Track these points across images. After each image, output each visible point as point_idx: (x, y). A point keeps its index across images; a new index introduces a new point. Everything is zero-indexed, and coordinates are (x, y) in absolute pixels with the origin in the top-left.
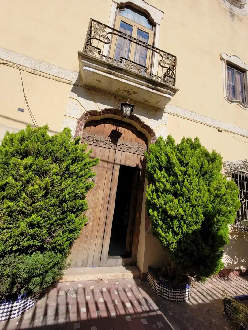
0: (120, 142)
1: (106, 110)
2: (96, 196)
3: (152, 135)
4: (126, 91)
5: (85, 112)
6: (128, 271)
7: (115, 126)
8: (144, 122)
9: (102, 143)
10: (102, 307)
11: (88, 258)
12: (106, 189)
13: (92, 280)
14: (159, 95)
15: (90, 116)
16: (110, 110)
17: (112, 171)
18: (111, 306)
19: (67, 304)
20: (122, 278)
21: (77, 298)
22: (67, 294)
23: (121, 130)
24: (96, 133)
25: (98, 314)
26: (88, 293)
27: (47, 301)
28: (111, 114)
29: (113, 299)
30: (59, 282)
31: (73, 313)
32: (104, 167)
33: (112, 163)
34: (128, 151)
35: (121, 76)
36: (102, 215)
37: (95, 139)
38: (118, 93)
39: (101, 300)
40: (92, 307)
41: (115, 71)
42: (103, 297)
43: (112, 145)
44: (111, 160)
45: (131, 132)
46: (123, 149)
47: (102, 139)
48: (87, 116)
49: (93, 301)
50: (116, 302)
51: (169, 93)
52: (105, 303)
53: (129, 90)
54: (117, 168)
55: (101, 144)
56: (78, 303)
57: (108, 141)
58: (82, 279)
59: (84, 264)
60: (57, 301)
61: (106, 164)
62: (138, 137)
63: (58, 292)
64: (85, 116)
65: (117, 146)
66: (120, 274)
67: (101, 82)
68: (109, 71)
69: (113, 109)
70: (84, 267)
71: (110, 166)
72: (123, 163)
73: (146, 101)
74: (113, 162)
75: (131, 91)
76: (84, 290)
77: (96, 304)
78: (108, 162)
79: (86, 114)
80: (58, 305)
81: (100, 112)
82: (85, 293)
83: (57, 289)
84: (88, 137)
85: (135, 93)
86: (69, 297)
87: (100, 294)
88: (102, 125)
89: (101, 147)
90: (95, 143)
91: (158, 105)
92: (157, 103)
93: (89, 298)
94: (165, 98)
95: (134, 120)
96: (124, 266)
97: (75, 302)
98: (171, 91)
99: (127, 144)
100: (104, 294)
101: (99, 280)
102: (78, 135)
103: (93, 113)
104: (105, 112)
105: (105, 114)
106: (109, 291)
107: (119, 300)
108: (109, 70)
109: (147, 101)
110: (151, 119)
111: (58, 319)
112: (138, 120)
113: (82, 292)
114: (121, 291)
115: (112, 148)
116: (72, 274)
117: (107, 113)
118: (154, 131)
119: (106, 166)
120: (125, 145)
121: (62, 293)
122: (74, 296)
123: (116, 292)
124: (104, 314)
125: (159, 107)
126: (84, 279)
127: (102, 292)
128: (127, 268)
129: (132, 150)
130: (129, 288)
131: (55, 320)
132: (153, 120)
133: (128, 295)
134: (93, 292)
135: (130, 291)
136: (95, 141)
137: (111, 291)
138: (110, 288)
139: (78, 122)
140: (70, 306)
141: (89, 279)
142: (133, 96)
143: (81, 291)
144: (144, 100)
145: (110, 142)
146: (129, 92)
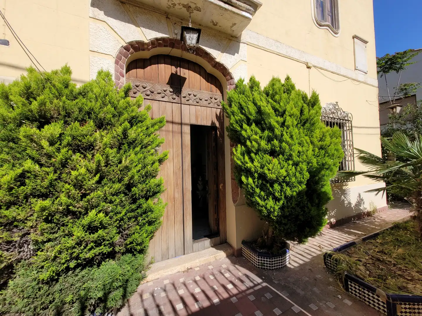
0: (185, 91)
1: (157, 39)
2: (164, 171)
3: (228, 77)
4: (184, 6)
5: (125, 45)
6: (219, 251)
7: (173, 67)
8: (216, 59)
9: (159, 95)
10: (201, 297)
11: (168, 249)
12: (176, 161)
13: (179, 272)
14: (234, 13)
15: (133, 51)
16: (163, 39)
17: (180, 135)
18: (211, 294)
19: (158, 306)
20: (214, 260)
21: (167, 296)
22: (153, 296)
23: (184, 73)
24: (147, 79)
25: (198, 305)
26: (179, 287)
27: (129, 310)
28: (165, 46)
29: (211, 284)
31: (169, 313)
32: (169, 131)
33: (178, 124)
34: (198, 104)
36: (177, 195)
37: (147, 89)
38: (172, 10)
39: (197, 290)
40: (189, 300)
42: (199, 286)
43: (174, 96)
44: (177, 119)
45: (198, 76)
46: (190, 102)
47: (159, 88)
48: (129, 51)
49: (188, 294)
50: (215, 287)
51: (248, 9)
52: (203, 291)
53: (190, 4)
54: (187, 130)
55: (159, 97)
56: (171, 302)
57: (168, 92)
58: (166, 274)
59: (165, 257)
60: (143, 306)
61: (171, 125)
62: (208, 82)
63: (141, 296)
64: (125, 50)
65: (183, 99)
66: (211, 257)
69: (168, 38)
70: (165, 260)
71: (177, 128)
72: (194, 122)
73: (215, 23)
74: (180, 121)
75: (193, 6)
76: (173, 285)
77: (193, 295)
78: (173, 123)
79: (126, 48)
80: (146, 311)
81: (147, 44)
82: (175, 288)
83: (139, 294)
84: (135, 86)
85: (198, 9)
86: (156, 298)
87: (195, 284)
88: (153, 66)
89: (159, 101)
90: (148, 95)
91: (233, 31)
92: (231, 27)
93: (182, 292)
94: (243, 19)
95: (201, 56)
96: (212, 247)
97: (167, 301)
98: (250, 6)
99: (195, 94)
100: (199, 283)
101: (188, 269)
102: (120, 84)
103: (137, 46)
104: (156, 43)
105: (156, 47)
106: (204, 279)
107: (219, 285)
109: (217, 23)
110: (224, 53)
112: (207, 55)
113: (172, 287)
114: (217, 274)
115: (174, 101)
117: (160, 45)
118: (230, 71)
119: (171, 129)
120: (192, 95)
121: (146, 296)
122: (163, 294)
123: (212, 277)
124: (206, 304)
125: (234, 34)
126: (170, 273)
127: (195, 282)
128: (217, 249)
129: (204, 103)
130: (224, 268)
132: (228, 55)
133: (226, 277)
134: (185, 284)
135: (228, 271)
136: (149, 93)
137: (206, 277)
138: (204, 275)
139: (117, 63)
140: (162, 308)
141: (176, 271)
142: (196, 15)
143: (169, 288)
144: (213, 22)
145: (171, 92)
146: (190, 7)
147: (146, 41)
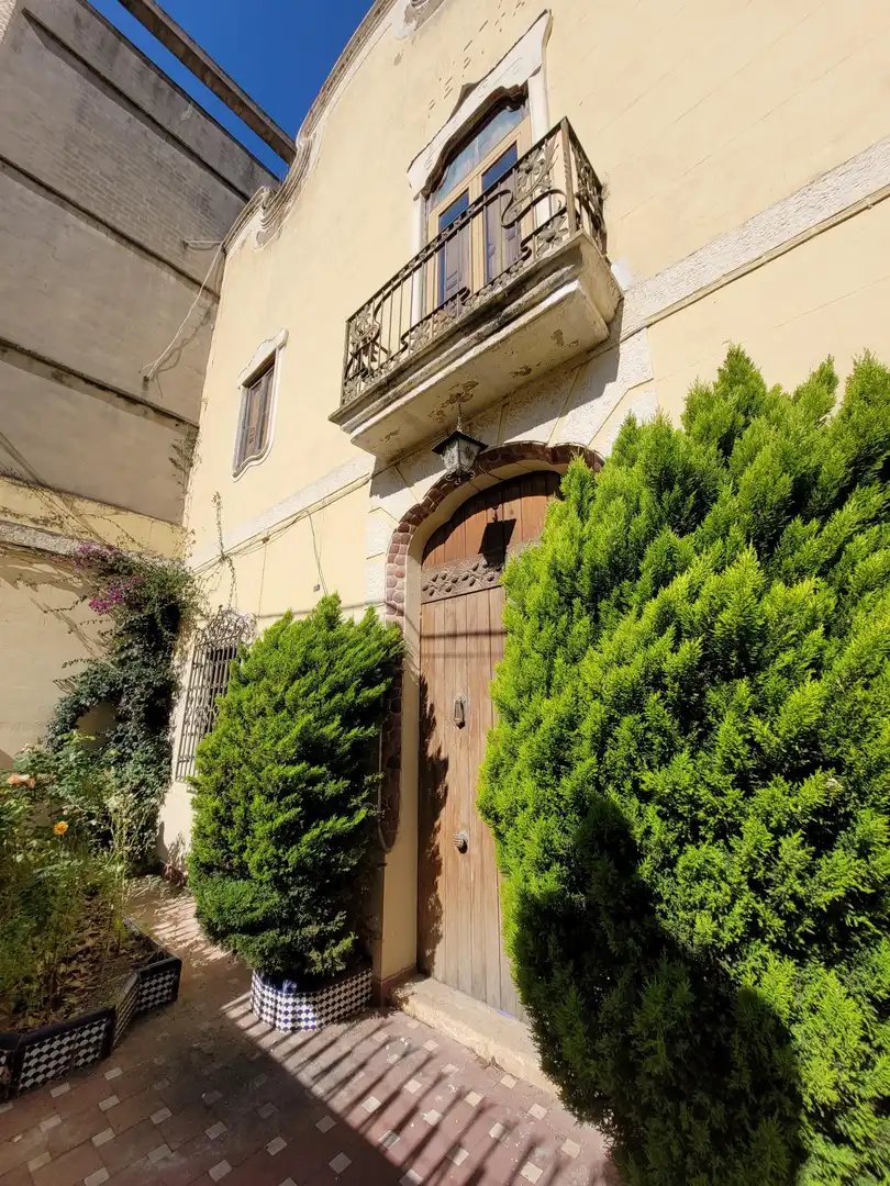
0: (513, 554)
1: (437, 486)
4: (451, 401)
5: (397, 525)
7: (490, 511)
8: (546, 444)
9: (466, 582)
10: (415, 1132)
11: (484, 971)
13: (473, 1051)
15: (414, 526)
16: (443, 480)
18: (435, 1151)
19: (362, 1066)
21: (391, 1067)
22: (384, 1045)
23: (512, 509)
24: (447, 559)
25: (386, 1139)
26: (425, 1075)
27: (345, 1032)
28: (458, 486)
29: (467, 1139)
30: (401, 1010)
31: (351, 1091)
32: (482, 656)
35: (410, 383)
37: (447, 578)
39: (431, 1117)
40: (395, 1113)
41: (395, 386)
42: (444, 1114)
43: (492, 573)
45: (542, 499)
47: (465, 568)
48: (408, 532)
49: (412, 1102)
50: (461, 1157)
52: (434, 1130)
55: (465, 587)
56: (380, 1080)
57: (480, 568)
58: (447, 1029)
60: (353, 1048)
61: (485, 641)
63: (378, 1029)
64: (401, 534)
67: (395, 433)
68: (385, 400)
70: (479, 1000)
73: (524, 370)
75: (460, 390)
76: (429, 1059)
77: (413, 1112)
78: (490, 634)
79: (403, 529)
80: (348, 1054)
81: (427, 504)
82: (418, 1070)
83: (382, 1023)
84: (432, 581)
85: (472, 385)
86: (383, 1051)
87: (448, 1101)
88: (458, 529)
89: (465, 594)
90: (448, 591)
91: (575, 343)
93: (414, 1087)
94: (557, 311)
95: (523, 458)
97: (379, 1072)
98: (555, 271)
100: (460, 1106)
101: (493, 1063)
102: (397, 590)
103: (416, 516)
104: (438, 493)
105: (443, 498)
106: (480, 1113)
107: (477, 1159)
108: (383, 398)
109: (526, 367)
111: (317, 1082)
112: (529, 449)
113: (418, 1063)
114: (516, 1140)
115: (492, 584)
116: (432, 1002)
117: (447, 491)
118: (591, 447)
119: (486, 649)
121: (381, 1036)
122: (393, 1058)
123: (495, 1132)
124: (397, 1152)
125: (587, 341)
126: (455, 1035)
127: (460, 1097)
130: (558, 1151)
131: (314, 1078)
132: (582, 408)
133: (523, 1172)
134: (440, 1079)
135: (550, 1168)
136: (449, 584)
137: (489, 1114)
138: (492, 1106)
139: (391, 560)
140: (361, 1074)
141: (467, 1041)
142: (480, 395)
143: (417, 1058)
144: (517, 373)
145: (485, 567)
146: (459, 395)
147: (421, 501)
